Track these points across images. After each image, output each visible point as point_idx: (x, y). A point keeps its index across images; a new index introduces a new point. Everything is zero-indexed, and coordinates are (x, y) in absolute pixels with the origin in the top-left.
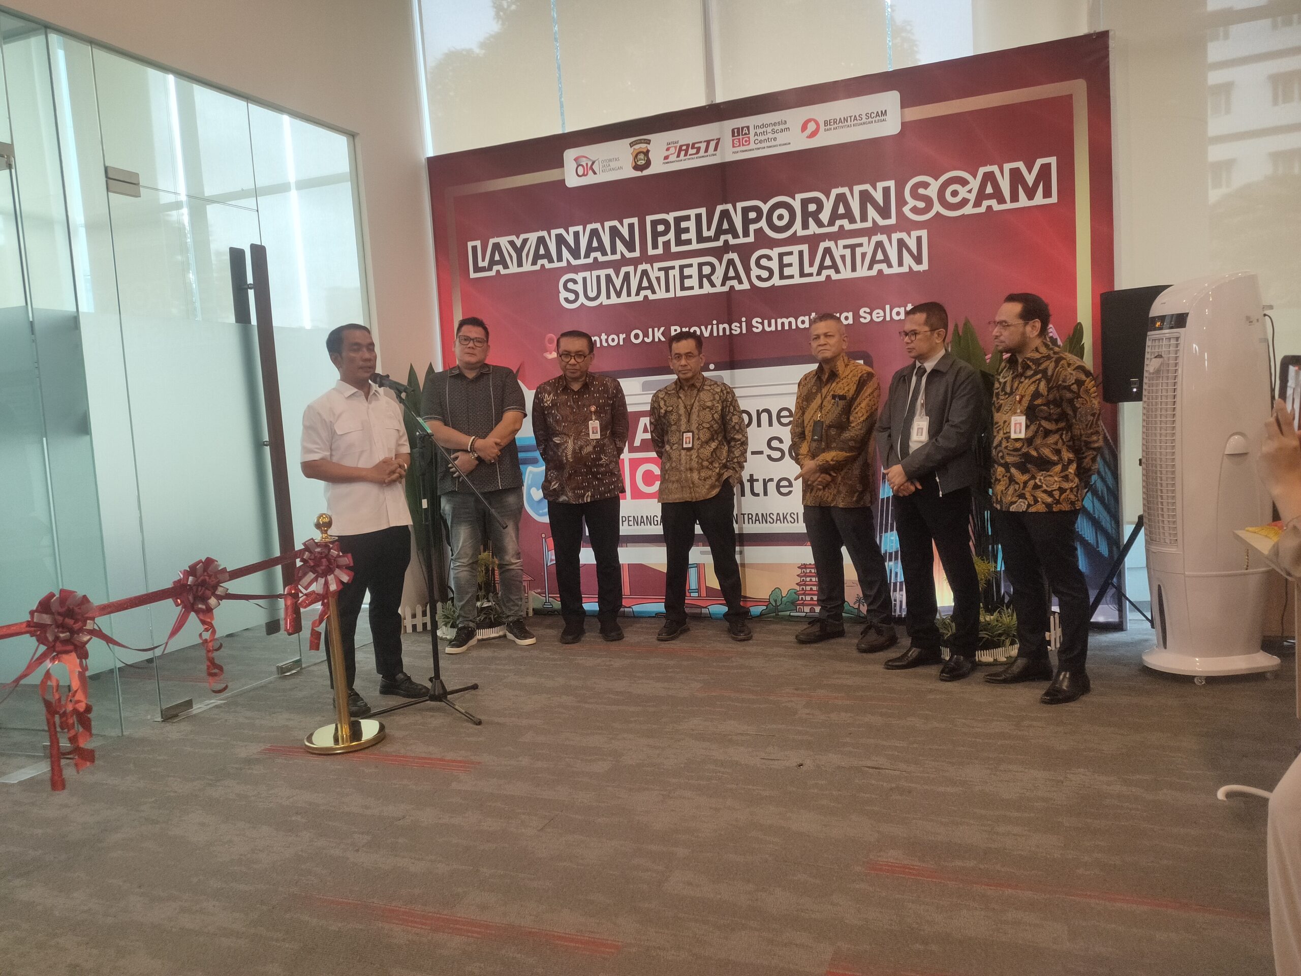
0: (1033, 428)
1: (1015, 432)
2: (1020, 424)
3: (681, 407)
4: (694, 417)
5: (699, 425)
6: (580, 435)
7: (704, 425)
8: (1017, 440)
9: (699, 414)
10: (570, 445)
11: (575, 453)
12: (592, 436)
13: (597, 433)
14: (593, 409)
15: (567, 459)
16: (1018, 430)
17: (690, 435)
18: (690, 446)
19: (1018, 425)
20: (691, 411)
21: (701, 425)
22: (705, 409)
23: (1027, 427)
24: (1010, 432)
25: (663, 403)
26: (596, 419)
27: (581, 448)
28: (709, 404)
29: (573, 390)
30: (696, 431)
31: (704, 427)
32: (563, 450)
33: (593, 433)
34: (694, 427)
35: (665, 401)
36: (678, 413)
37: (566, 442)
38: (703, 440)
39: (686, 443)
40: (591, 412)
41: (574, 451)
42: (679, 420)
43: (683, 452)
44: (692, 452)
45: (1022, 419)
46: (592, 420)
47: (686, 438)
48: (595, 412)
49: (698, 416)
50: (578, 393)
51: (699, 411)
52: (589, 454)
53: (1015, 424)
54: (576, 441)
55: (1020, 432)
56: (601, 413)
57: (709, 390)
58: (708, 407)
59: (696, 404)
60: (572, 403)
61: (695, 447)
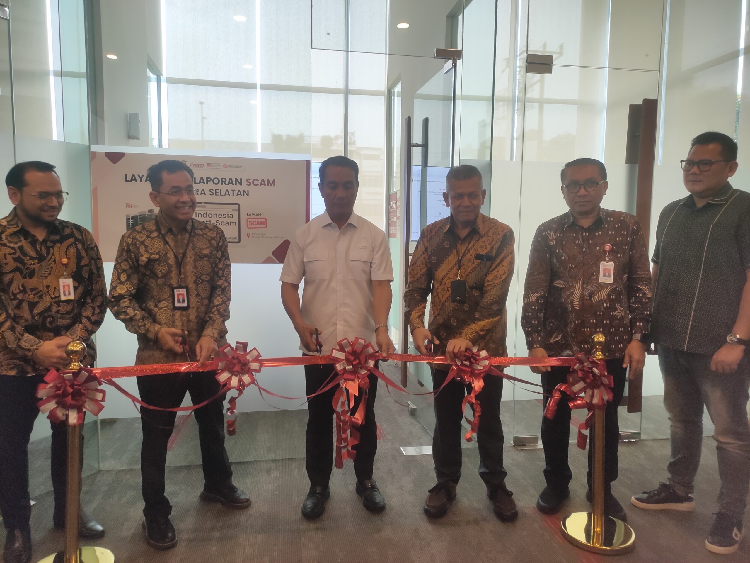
0: (80, 290)
1: (65, 295)
2: (68, 286)
3: (171, 255)
4: (189, 268)
5: (197, 278)
6: (590, 277)
7: (203, 277)
8: (68, 302)
9: (195, 264)
10: (577, 292)
11: (583, 300)
12: (602, 280)
13: (609, 276)
14: (608, 247)
15: (573, 307)
16: (67, 292)
17: (183, 291)
18: (185, 304)
19: (66, 288)
20: (182, 260)
21: (200, 277)
22: (203, 258)
23: (75, 288)
24: (59, 296)
25: (144, 249)
26: (610, 260)
27: (591, 295)
28: (206, 252)
29: (582, 228)
30: (192, 286)
31: (203, 281)
32: (568, 297)
33: (604, 275)
34: (190, 281)
35: (146, 247)
36: (168, 264)
37: (573, 287)
38: (203, 296)
39: (179, 301)
40: (605, 252)
41: (582, 297)
42: (170, 271)
43: (178, 313)
44: (190, 311)
45: (70, 282)
46: (605, 260)
47: (178, 295)
48: (611, 251)
49: (195, 267)
50: (589, 230)
51: (195, 261)
52: (601, 302)
53: (64, 286)
54: (585, 286)
55: (69, 294)
56: (617, 252)
57: (202, 235)
58: (206, 256)
59: (190, 254)
60: (581, 242)
61: (191, 306)
